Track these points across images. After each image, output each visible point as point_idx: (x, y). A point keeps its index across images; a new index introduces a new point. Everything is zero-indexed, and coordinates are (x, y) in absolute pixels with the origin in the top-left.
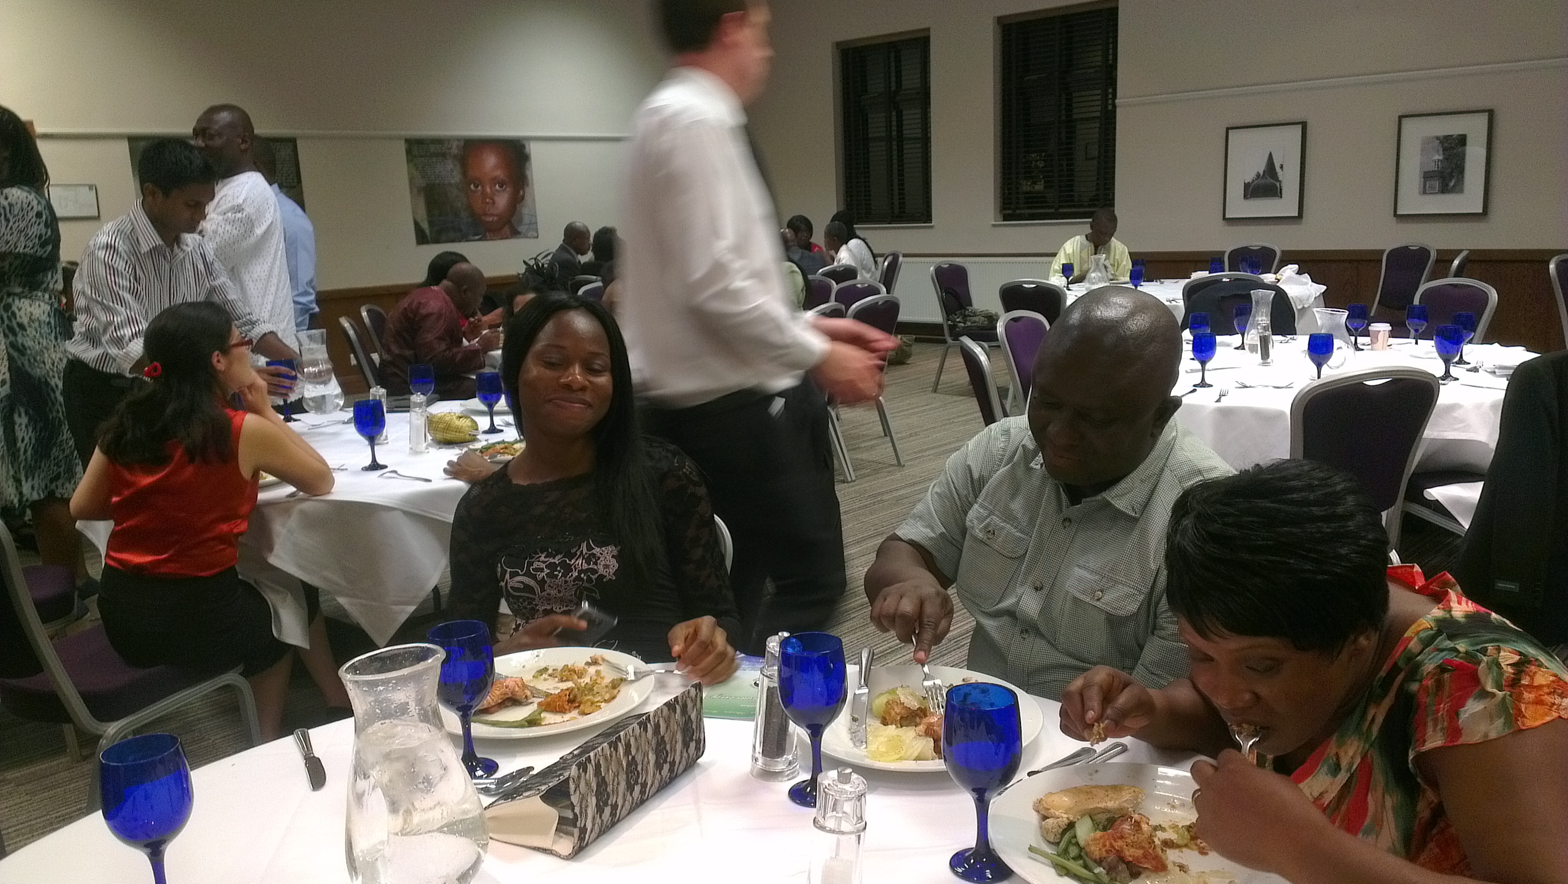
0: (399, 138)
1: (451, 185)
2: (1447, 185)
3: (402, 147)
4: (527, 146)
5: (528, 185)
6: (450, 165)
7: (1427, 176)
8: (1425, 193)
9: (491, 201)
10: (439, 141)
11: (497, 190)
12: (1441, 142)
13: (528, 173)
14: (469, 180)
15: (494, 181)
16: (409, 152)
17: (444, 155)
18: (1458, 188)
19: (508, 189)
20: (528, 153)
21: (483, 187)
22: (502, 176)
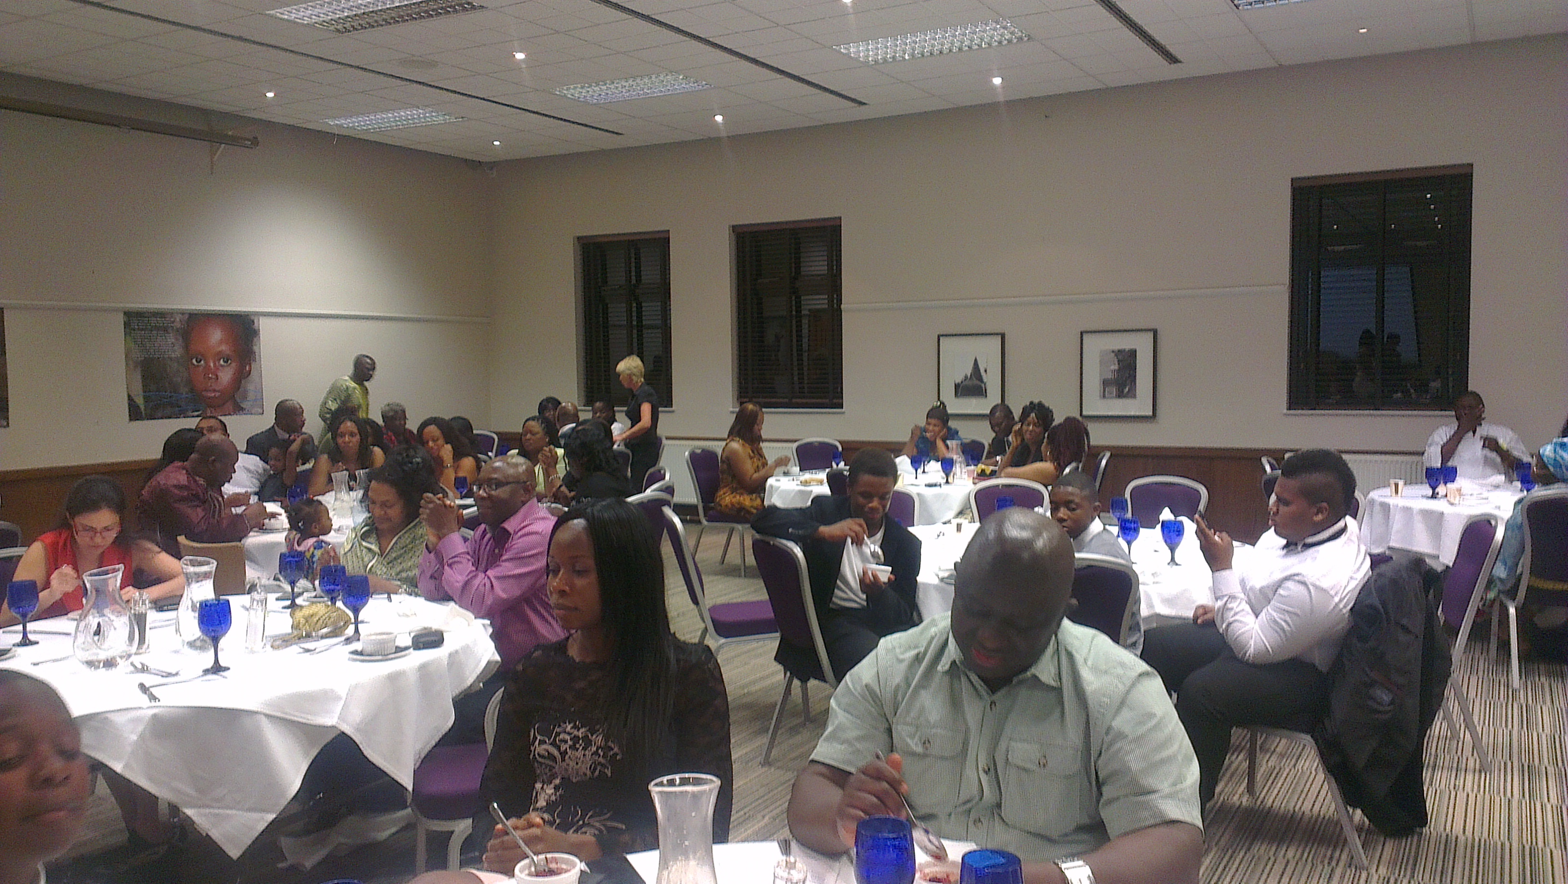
0: (116, 310)
1: (171, 359)
2: (1123, 392)
3: (120, 319)
4: (255, 321)
5: (255, 360)
6: (171, 338)
7: (1106, 383)
8: (1104, 397)
9: (214, 377)
10: (160, 314)
11: (222, 366)
12: (1116, 355)
13: (255, 348)
14: (191, 353)
15: (219, 355)
16: (126, 325)
17: (165, 330)
18: (1132, 394)
19: (234, 365)
20: (256, 328)
21: (206, 363)
22: (228, 352)
